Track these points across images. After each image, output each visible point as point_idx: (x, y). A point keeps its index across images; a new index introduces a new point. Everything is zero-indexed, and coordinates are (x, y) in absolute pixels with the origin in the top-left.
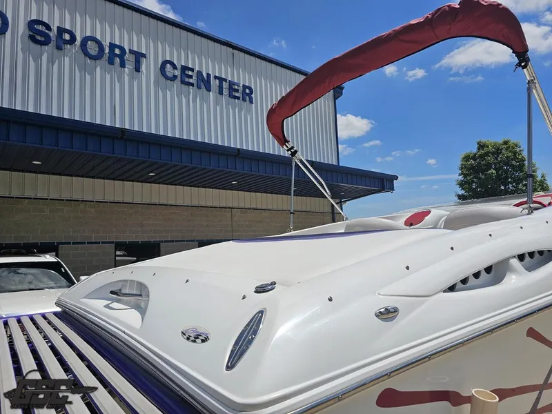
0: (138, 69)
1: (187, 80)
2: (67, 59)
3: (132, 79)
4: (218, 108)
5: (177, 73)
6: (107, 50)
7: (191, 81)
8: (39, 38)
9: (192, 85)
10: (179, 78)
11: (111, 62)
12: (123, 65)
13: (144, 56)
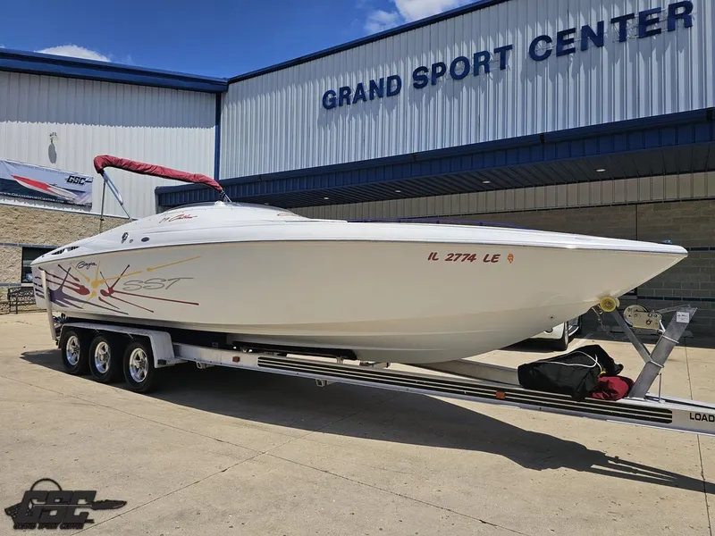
0: (503, 67)
1: (566, 48)
2: (440, 92)
3: (496, 81)
4: (618, 66)
5: (552, 46)
6: (472, 63)
7: (572, 45)
8: (420, 83)
9: (573, 50)
10: (554, 52)
11: (476, 73)
12: (487, 71)
13: (510, 47)
